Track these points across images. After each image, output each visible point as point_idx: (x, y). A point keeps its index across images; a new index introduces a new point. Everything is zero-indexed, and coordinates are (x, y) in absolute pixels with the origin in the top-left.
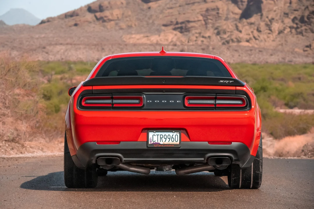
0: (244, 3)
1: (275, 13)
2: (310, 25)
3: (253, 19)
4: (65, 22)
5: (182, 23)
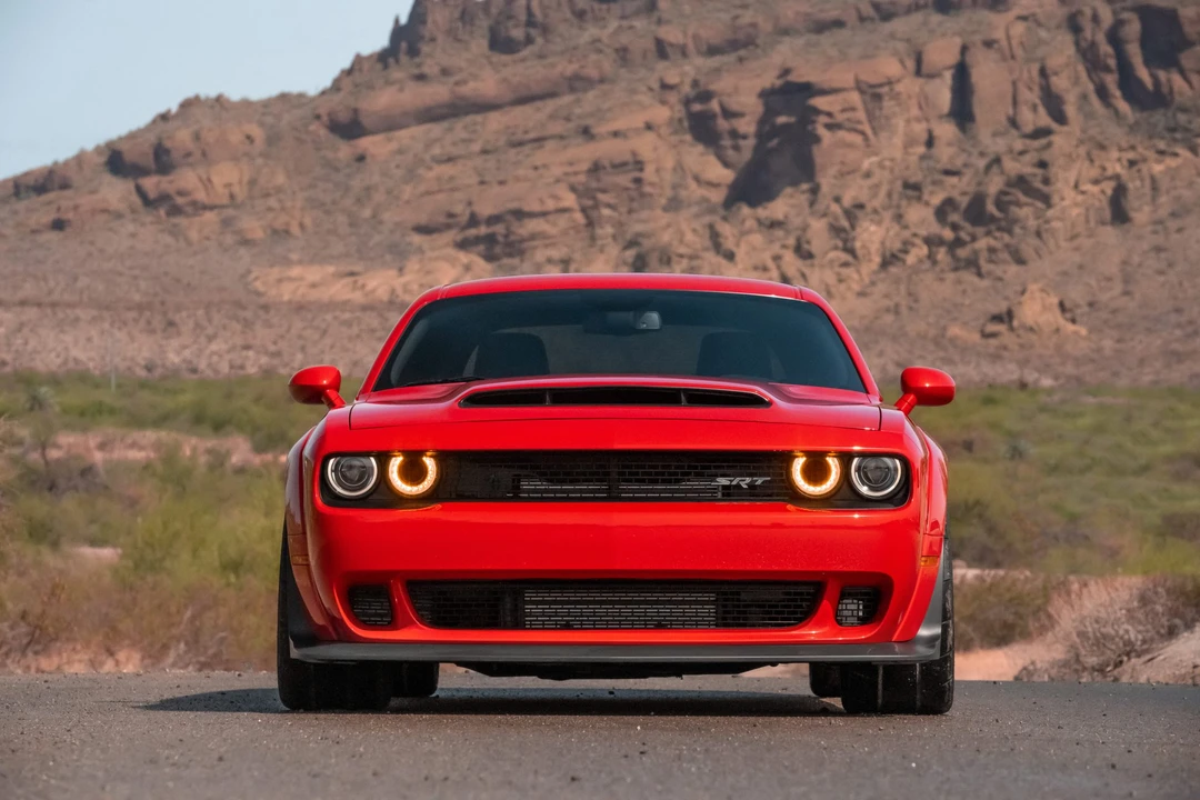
0: (742, 143)
1: (870, 182)
2: (1010, 232)
3: (778, 208)
4: (16, 212)
5: (493, 220)
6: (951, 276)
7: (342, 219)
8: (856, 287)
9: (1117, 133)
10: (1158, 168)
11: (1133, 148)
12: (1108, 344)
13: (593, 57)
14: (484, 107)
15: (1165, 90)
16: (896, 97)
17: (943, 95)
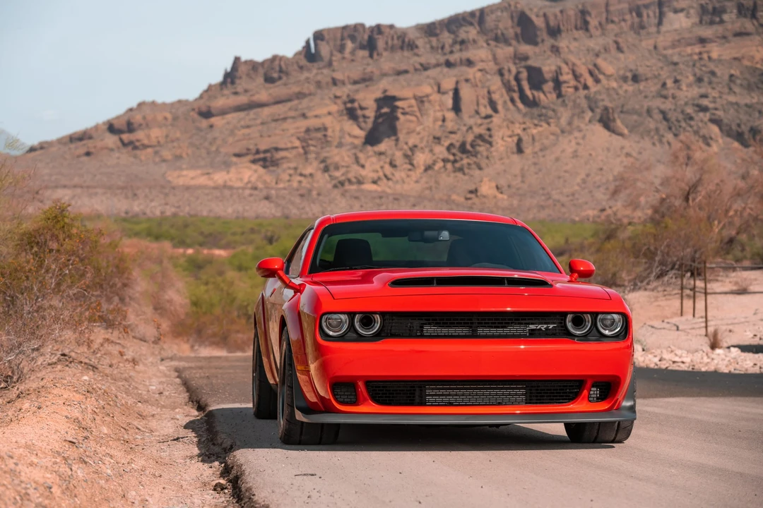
0: (367, 120)
1: (419, 136)
2: (476, 156)
3: (382, 147)
4: (70, 149)
5: (266, 151)
6: (452, 175)
7: (203, 152)
8: (414, 179)
9: (519, 117)
10: (534, 131)
11: (524, 123)
12: (515, 202)
13: (306, 85)
14: (262, 105)
15: (537, 99)
16: (430, 102)
17: (450, 103)
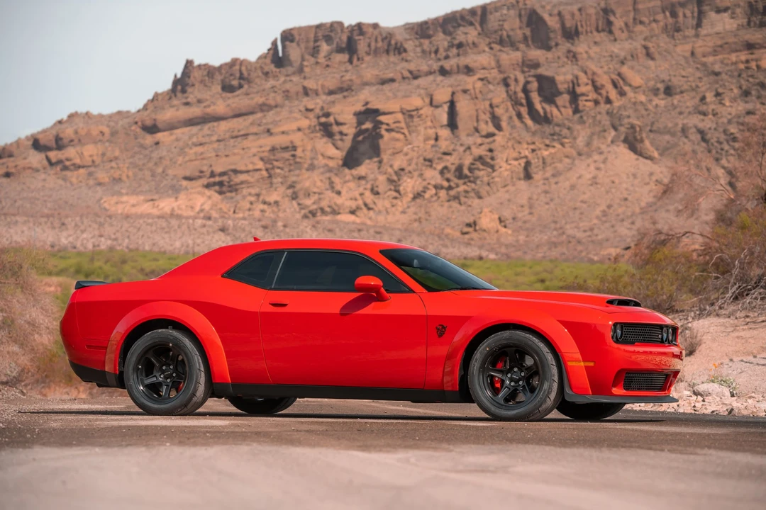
0: (345, 138)
1: (407, 158)
3: (362, 170)
5: (222, 174)
6: (447, 204)
7: (147, 173)
8: (400, 209)
9: (526, 136)
10: (546, 153)
11: (534, 143)
12: (522, 238)
13: (272, 95)
14: (218, 118)
15: (549, 115)
16: (420, 116)
17: (444, 118)
